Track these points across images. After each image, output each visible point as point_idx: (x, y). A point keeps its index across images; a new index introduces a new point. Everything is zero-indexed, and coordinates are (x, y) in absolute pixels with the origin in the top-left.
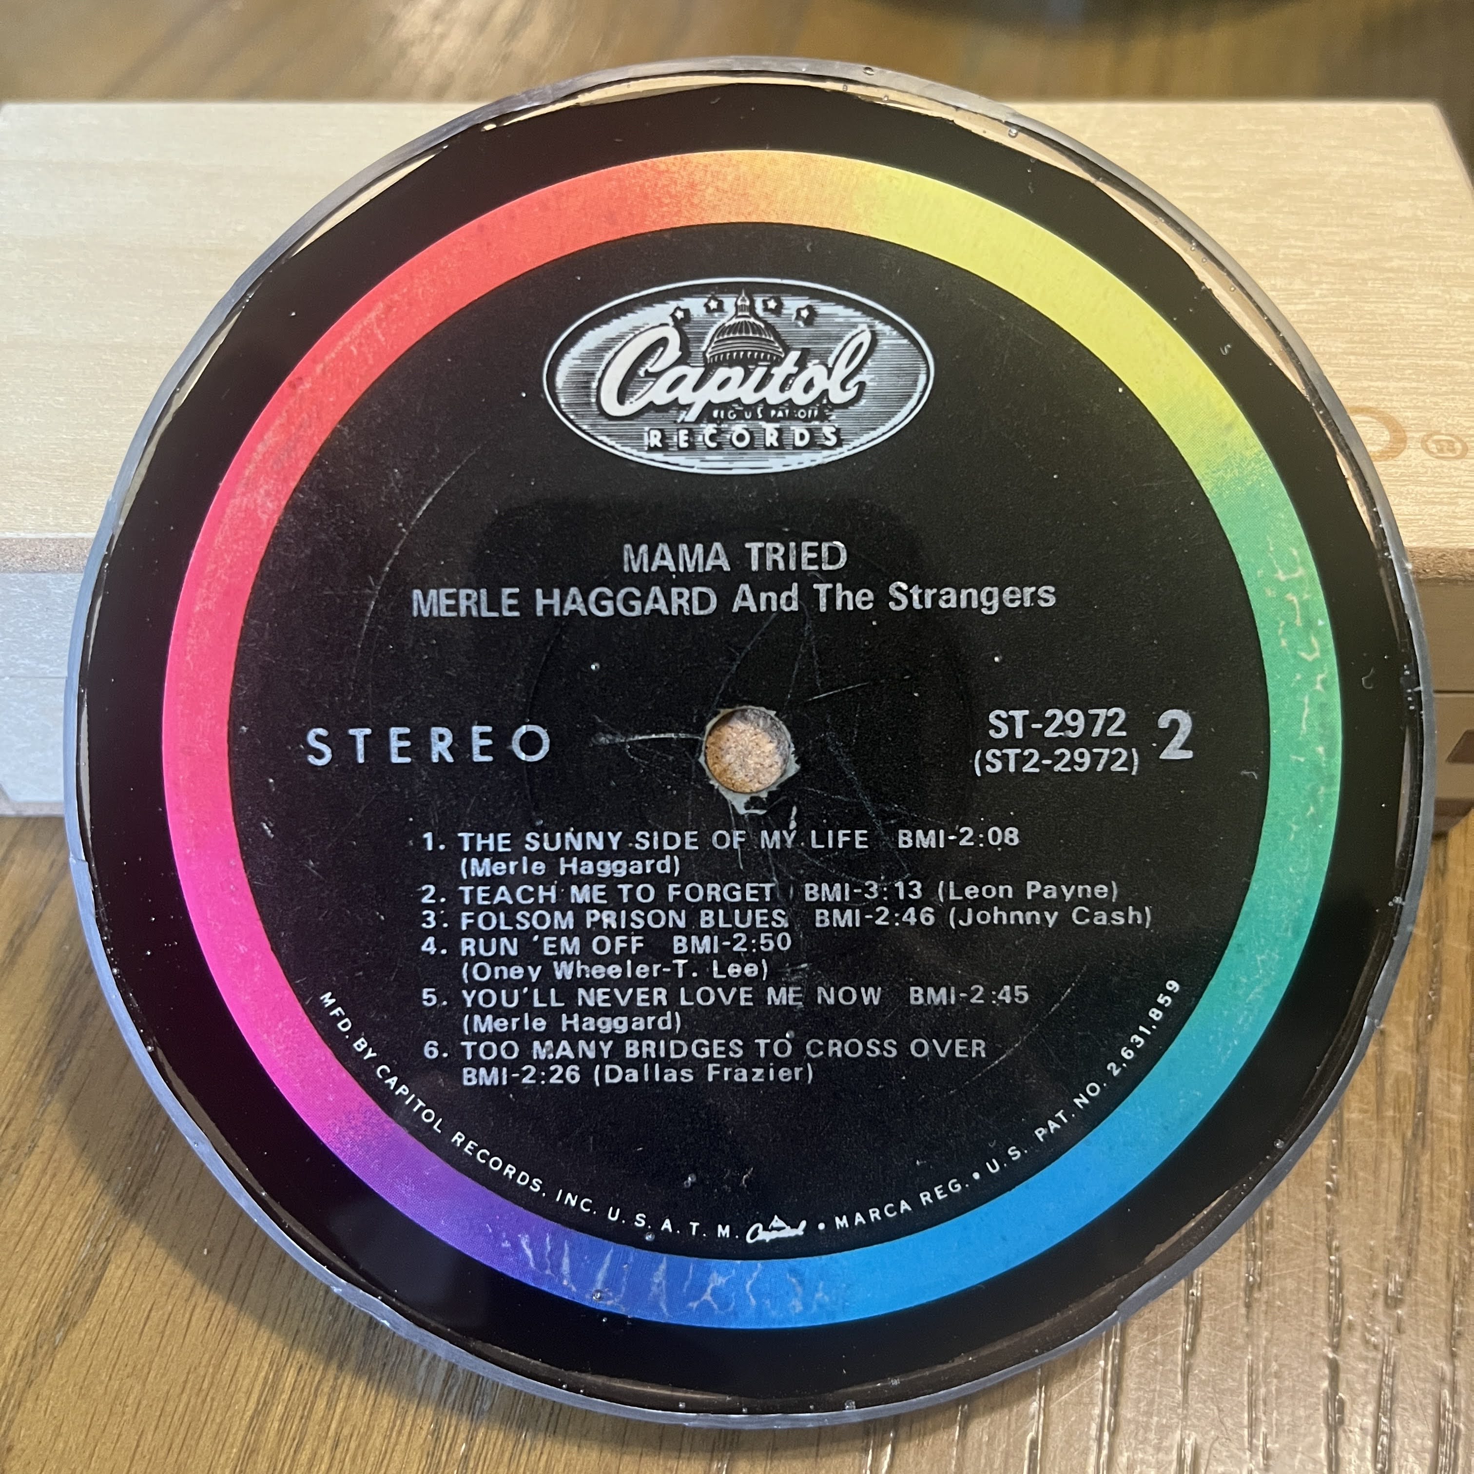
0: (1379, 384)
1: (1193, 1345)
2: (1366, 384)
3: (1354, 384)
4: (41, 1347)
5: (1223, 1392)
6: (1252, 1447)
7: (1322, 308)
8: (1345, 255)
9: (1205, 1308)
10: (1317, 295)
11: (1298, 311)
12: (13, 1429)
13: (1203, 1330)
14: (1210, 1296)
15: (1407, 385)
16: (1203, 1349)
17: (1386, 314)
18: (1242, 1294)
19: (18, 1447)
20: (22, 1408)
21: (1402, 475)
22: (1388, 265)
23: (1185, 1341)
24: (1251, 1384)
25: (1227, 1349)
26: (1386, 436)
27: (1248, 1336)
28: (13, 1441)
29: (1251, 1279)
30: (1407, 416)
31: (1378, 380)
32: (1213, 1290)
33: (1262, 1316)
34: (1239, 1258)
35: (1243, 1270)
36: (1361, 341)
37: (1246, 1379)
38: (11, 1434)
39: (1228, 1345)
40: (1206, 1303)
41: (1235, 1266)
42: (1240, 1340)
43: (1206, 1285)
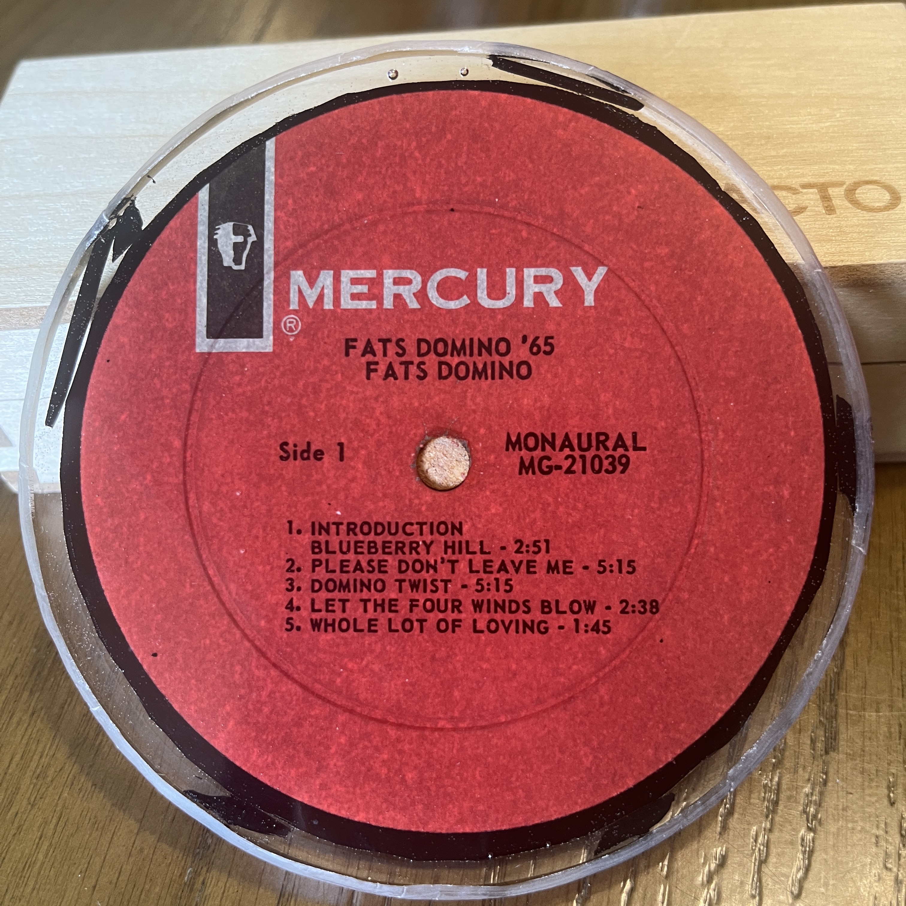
0: (881, 166)
2: (873, 167)
3: (864, 167)
7: (841, 123)
8: (854, 92)
10: (838, 115)
11: (826, 127)
15: (899, 165)
17: (883, 125)
21: (899, 219)
22: (882, 96)
26: (887, 196)
30: (898, 184)
31: (880, 163)
36: (867, 142)
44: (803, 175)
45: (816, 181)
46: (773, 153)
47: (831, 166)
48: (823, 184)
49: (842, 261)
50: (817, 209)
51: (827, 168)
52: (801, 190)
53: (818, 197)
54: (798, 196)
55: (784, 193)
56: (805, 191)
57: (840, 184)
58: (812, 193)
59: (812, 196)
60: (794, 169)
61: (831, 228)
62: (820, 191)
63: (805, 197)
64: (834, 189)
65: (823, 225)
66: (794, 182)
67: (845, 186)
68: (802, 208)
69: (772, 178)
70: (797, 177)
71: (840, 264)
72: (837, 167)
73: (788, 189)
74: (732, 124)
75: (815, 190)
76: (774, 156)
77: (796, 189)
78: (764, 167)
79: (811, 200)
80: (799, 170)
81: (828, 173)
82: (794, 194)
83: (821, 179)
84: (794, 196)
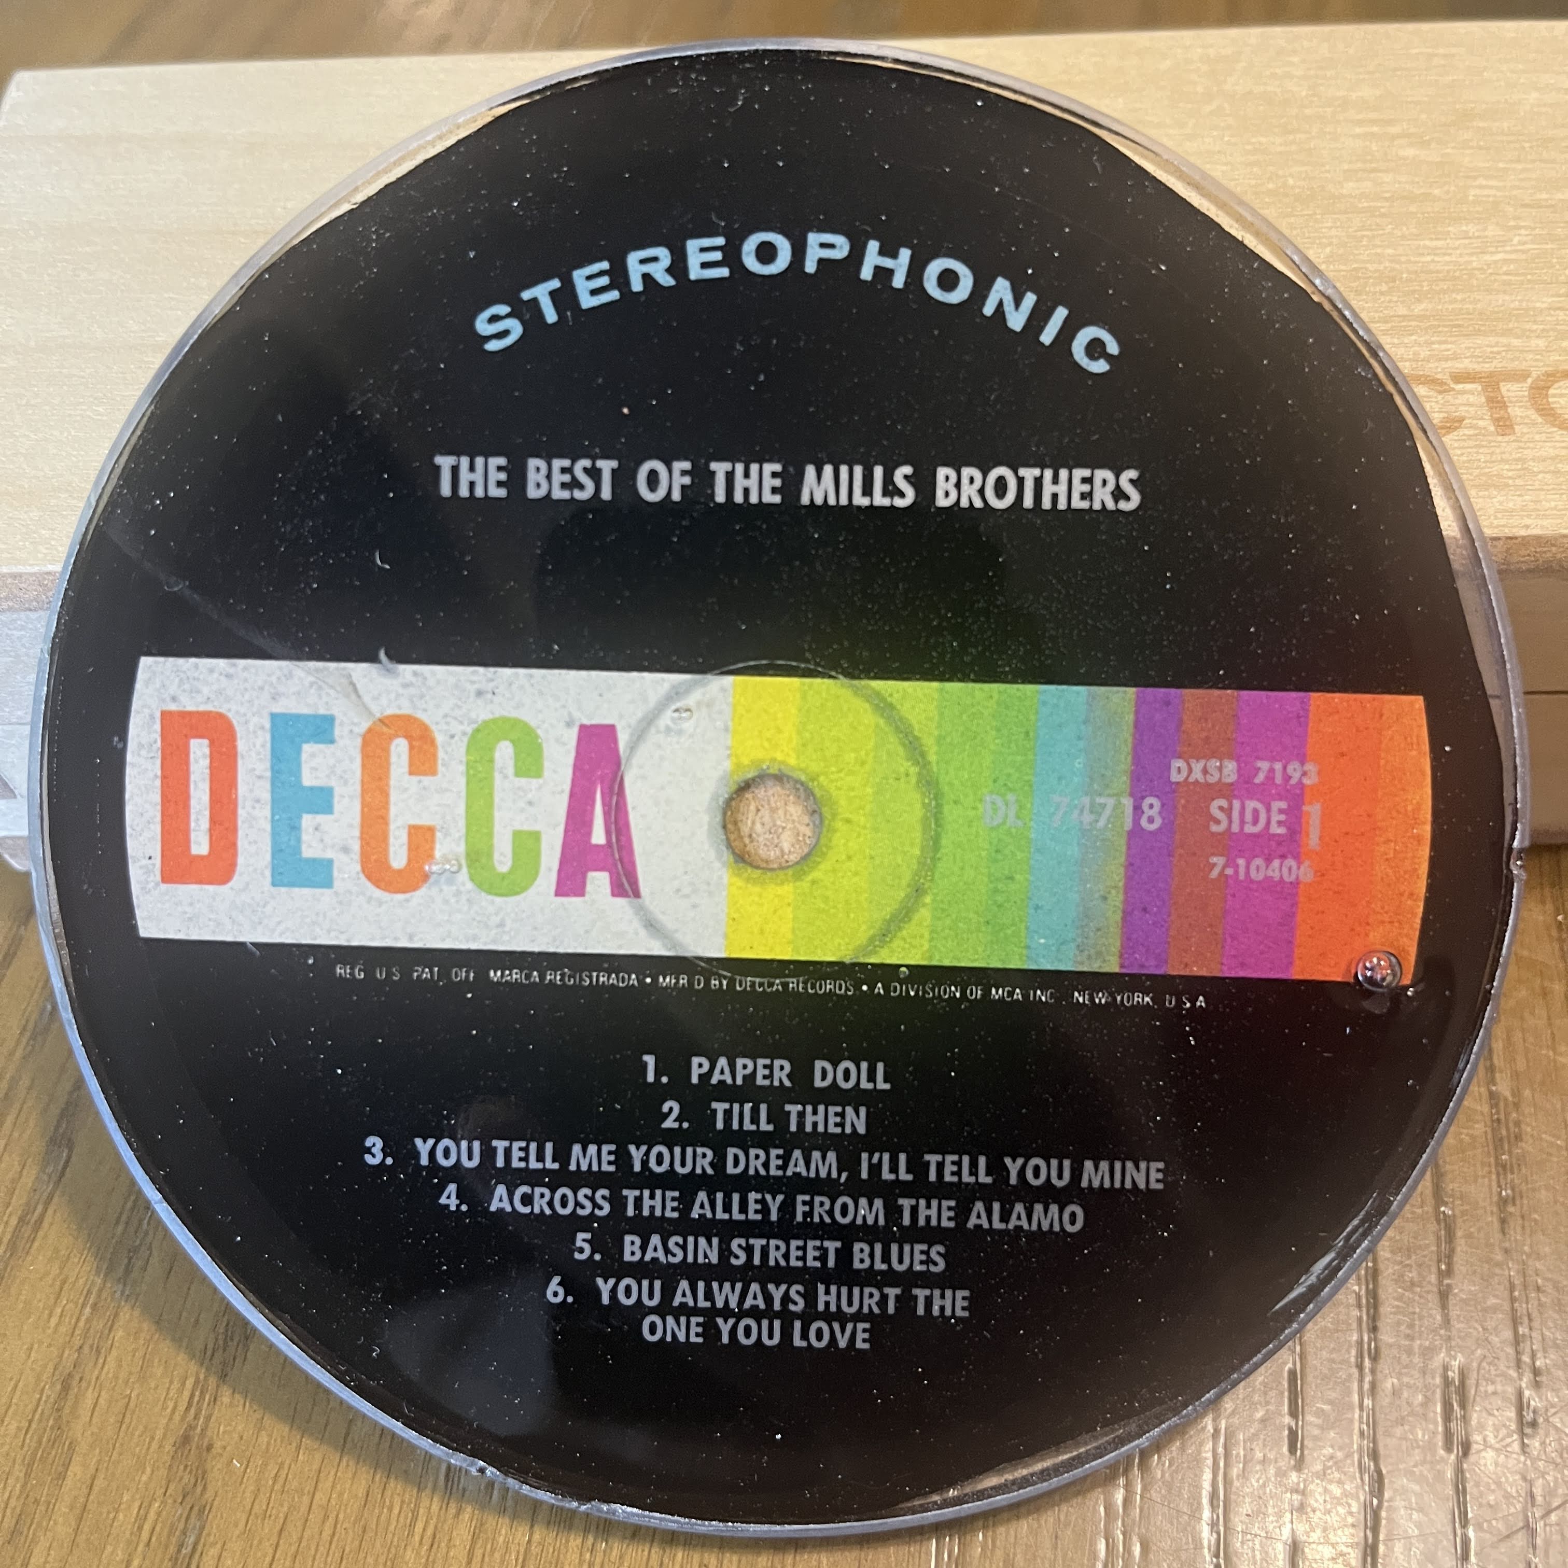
1: (1449, 1265)
4: (232, 1340)
5: (1485, 1310)
6: (1519, 1364)
9: (1458, 1225)
12: (211, 1425)
13: (1459, 1249)
14: (1464, 1213)
16: (1460, 1266)
18: (1495, 1209)
19: (218, 1444)
20: (218, 1403)
23: (1439, 1261)
24: (1513, 1300)
25: (1486, 1266)
27: (1506, 1251)
28: (212, 1438)
29: (1504, 1193)
32: (1466, 1207)
33: (1519, 1229)
34: (1490, 1172)
35: (1494, 1184)
37: (1506, 1294)
38: (209, 1433)
39: (1487, 1262)
40: (1459, 1221)
41: (1486, 1180)
42: (1499, 1257)
43: (1458, 1202)
44: (1456, 357)
45: (1478, 367)
46: (1402, 311)
47: (1504, 340)
48: (1491, 375)
50: (1480, 422)
51: (1497, 343)
52: (1453, 386)
53: (1483, 398)
54: (1449, 397)
55: (1423, 390)
56: (1459, 387)
57: (1520, 376)
58: (1471, 392)
59: (1471, 398)
60: (1440, 343)
61: (1506, 461)
62: (1485, 389)
63: (1462, 399)
64: (1509, 385)
65: (1492, 454)
66: (1440, 370)
67: (1530, 380)
68: (1454, 420)
70: (1446, 359)
71: (1523, 532)
72: (1516, 342)
73: (1432, 381)
75: (1478, 387)
76: (1403, 318)
77: (1442, 383)
79: (1471, 405)
80: (1449, 346)
81: (1499, 353)
82: (1440, 392)
83: (1487, 365)
84: (1440, 397)
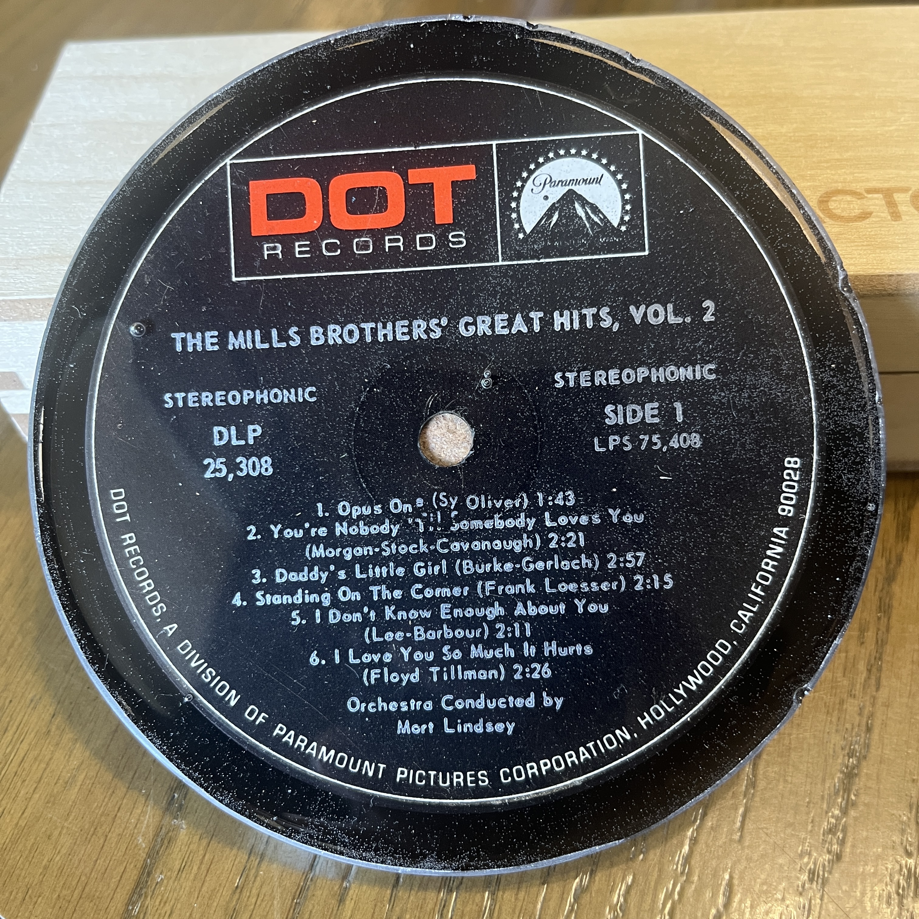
7: (906, 127)
11: (891, 131)
44: (868, 180)
45: (881, 186)
46: (837, 156)
47: (896, 171)
48: (888, 189)
49: (908, 269)
50: (882, 214)
51: (892, 173)
52: (866, 195)
53: (884, 202)
54: (864, 201)
55: (849, 198)
56: (870, 196)
57: (905, 190)
58: (877, 199)
59: (877, 202)
60: (859, 173)
61: (897, 235)
62: (885, 197)
63: (871, 202)
64: (899, 195)
65: (889, 231)
66: (859, 187)
67: (910, 192)
68: (867, 214)
69: (837, 182)
70: (863, 181)
71: (907, 272)
72: (903, 172)
73: (853, 193)
74: (795, 125)
75: (880, 196)
76: (838, 160)
77: (860, 194)
78: (828, 171)
79: (876, 205)
80: (864, 175)
81: (893, 178)
82: (859, 199)
83: (886, 185)
84: (859, 201)
